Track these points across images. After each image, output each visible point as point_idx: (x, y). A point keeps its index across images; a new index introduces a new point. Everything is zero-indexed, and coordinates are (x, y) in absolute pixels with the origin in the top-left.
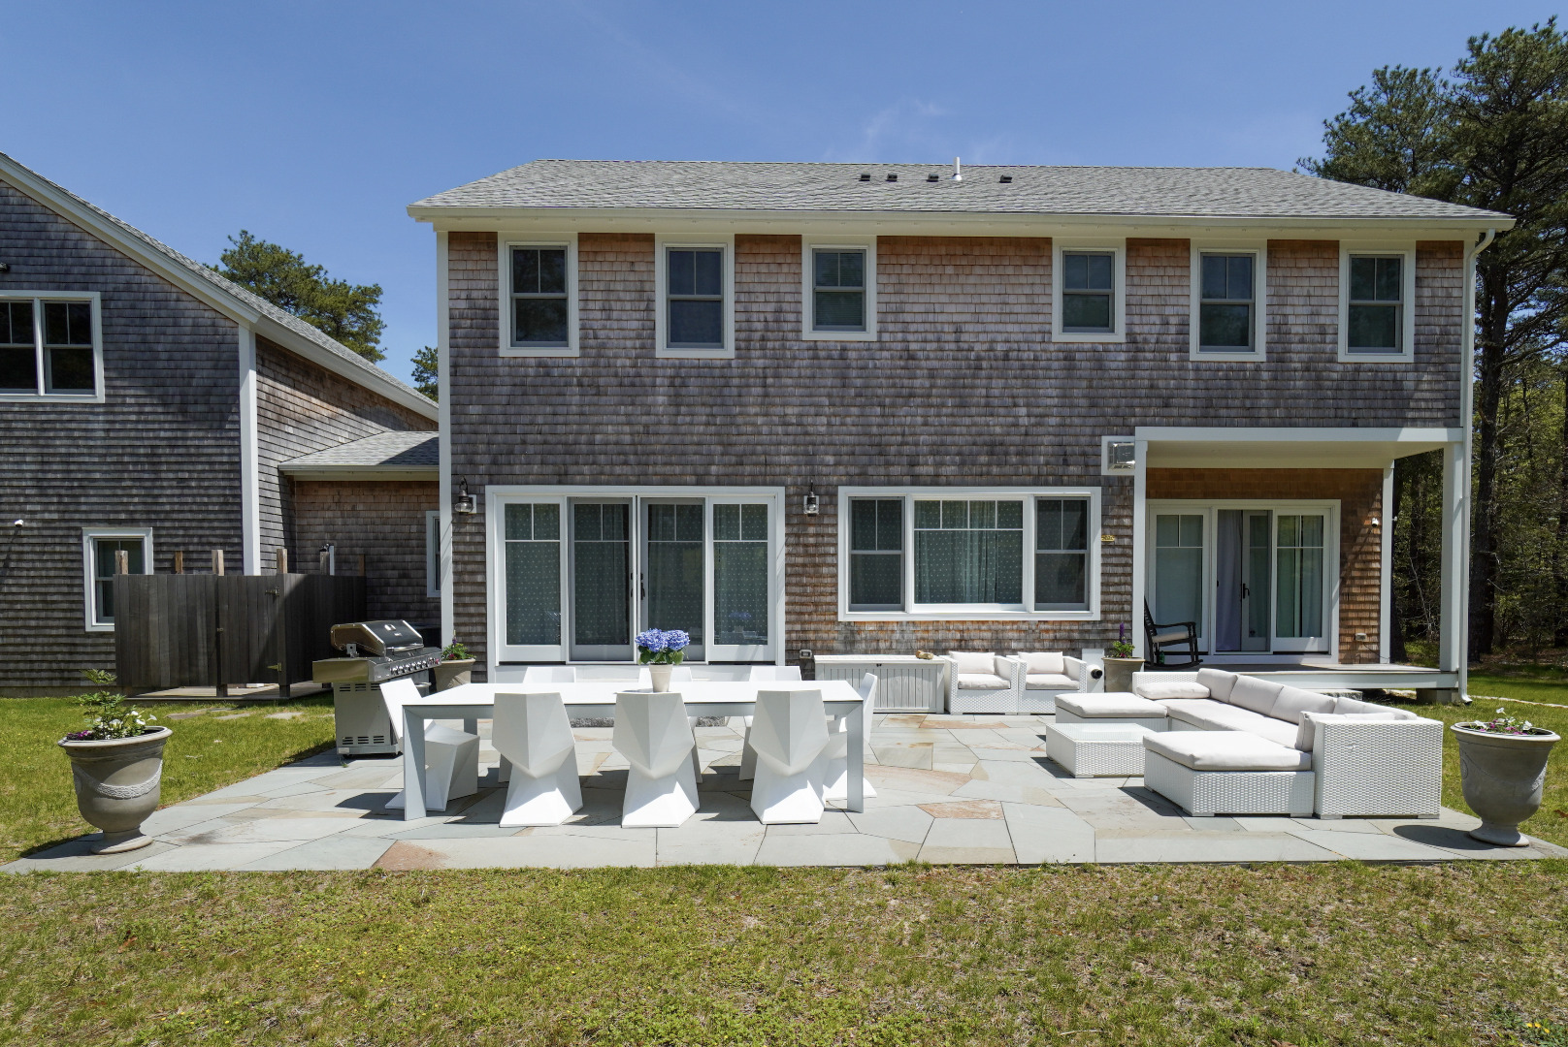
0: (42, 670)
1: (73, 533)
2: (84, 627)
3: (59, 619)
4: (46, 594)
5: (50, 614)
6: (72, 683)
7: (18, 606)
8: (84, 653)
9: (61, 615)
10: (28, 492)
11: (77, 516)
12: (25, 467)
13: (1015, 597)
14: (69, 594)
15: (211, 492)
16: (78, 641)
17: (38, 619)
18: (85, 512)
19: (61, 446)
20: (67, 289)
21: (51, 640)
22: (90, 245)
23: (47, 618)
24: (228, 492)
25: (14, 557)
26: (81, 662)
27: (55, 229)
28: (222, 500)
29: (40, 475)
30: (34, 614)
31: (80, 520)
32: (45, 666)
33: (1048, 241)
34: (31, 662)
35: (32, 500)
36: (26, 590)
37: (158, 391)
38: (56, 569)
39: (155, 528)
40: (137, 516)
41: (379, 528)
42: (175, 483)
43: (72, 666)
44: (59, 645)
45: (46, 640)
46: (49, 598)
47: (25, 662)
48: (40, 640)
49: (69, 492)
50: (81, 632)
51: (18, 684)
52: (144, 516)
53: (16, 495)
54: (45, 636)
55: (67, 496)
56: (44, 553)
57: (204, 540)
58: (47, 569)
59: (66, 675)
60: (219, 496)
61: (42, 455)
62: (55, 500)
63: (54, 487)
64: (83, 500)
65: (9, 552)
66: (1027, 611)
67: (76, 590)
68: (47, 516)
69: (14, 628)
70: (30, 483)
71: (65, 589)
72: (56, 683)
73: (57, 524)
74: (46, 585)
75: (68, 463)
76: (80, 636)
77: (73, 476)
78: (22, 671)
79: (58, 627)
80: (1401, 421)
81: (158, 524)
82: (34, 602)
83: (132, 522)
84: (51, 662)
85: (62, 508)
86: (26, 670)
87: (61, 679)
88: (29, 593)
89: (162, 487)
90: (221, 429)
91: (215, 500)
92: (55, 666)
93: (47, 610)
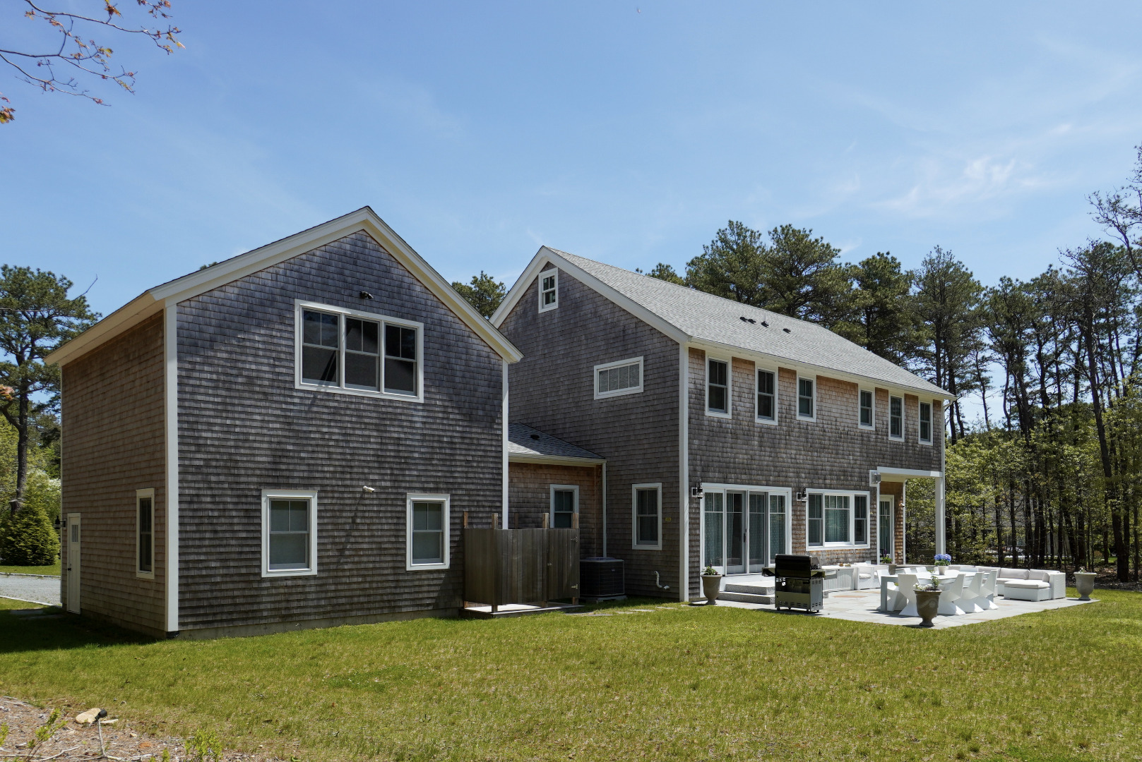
0: (375, 602)
1: (400, 497)
2: (405, 568)
3: (389, 562)
4: (380, 543)
5: (383, 558)
6: (397, 610)
7: (361, 553)
8: (405, 587)
9: (389, 558)
10: (371, 465)
11: (403, 485)
12: (369, 446)
13: (845, 538)
14: (396, 542)
15: (485, 471)
16: (401, 578)
17: (374, 562)
18: (409, 482)
19: (395, 432)
20: (402, 317)
21: (384, 578)
22: (418, 288)
23: (380, 562)
24: (494, 471)
25: (359, 514)
26: (402, 594)
27: (396, 272)
28: (490, 476)
29: (380, 453)
30: (372, 559)
31: (405, 488)
32: (379, 598)
33: (857, 385)
34: (369, 595)
35: (374, 471)
36: (367, 540)
37: (455, 398)
38: (388, 524)
39: (452, 495)
40: (441, 486)
41: (525, 495)
42: (464, 464)
43: (397, 597)
44: (388, 581)
45: (379, 578)
46: (383, 546)
47: (365, 596)
48: (376, 579)
49: (398, 467)
50: (403, 571)
51: (359, 613)
52: (445, 486)
53: (363, 467)
54: (379, 575)
55: (397, 469)
56: (380, 511)
57: (480, 504)
58: (382, 524)
59: (393, 604)
60: (489, 473)
61: (381, 437)
62: (389, 472)
63: (389, 462)
64: (407, 472)
65: (357, 510)
66: (850, 545)
67: (401, 540)
68: (383, 484)
69: (358, 569)
70: (372, 458)
71: (393, 539)
72: (386, 611)
73: (390, 490)
74: (381, 536)
75: (398, 445)
76: (402, 574)
77: (401, 454)
78: (362, 603)
79: (387, 568)
80: (930, 469)
81: (454, 492)
82: (372, 549)
83: (436, 490)
84: (382, 595)
85: (393, 478)
86: (365, 603)
87: (388, 607)
88: (369, 543)
89: (456, 466)
90: (492, 428)
91: (487, 476)
92: (385, 598)
93: (380, 555)
